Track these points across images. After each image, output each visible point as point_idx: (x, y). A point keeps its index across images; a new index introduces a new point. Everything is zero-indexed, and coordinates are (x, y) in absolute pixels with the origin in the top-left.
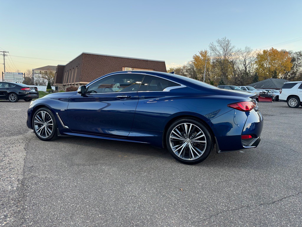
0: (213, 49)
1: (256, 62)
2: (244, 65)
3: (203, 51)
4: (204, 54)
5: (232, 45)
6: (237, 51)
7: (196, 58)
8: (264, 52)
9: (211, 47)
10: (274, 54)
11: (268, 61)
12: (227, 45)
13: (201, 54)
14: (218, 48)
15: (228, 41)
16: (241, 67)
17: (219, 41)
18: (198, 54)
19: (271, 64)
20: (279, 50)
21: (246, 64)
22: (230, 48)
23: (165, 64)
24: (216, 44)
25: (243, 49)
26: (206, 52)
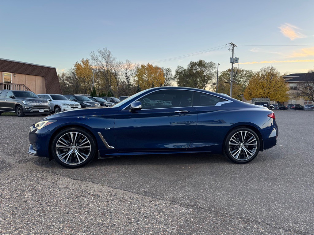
0: (95, 59)
1: (136, 75)
2: (126, 77)
3: (85, 59)
4: (86, 63)
5: (113, 57)
6: (119, 63)
7: (78, 67)
8: (142, 66)
9: (92, 56)
10: (150, 69)
11: (146, 74)
12: (109, 56)
13: (83, 62)
14: (100, 58)
15: (109, 52)
16: (124, 79)
17: (100, 52)
18: (80, 62)
19: (149, 78)
20: (154, 65)
21: (127, 75)
22: (111, 59)
23: (56, 70)
24: (97, 54)
25: (124, 62)
26: (87, 61)
